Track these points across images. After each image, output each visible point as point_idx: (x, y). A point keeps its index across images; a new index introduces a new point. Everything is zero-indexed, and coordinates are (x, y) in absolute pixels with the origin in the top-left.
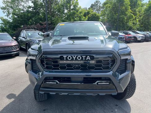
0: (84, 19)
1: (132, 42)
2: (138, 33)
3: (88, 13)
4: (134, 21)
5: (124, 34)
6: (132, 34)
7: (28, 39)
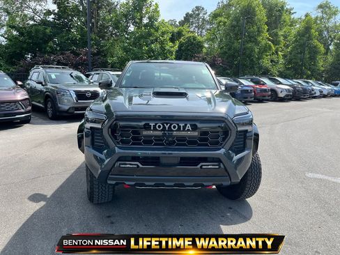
0: (172, 47)
1: (268, 100)
2: (280, 83)
3: (180, 34)
4: (274, 57)
5: (252, 84)
6: (269, 84)
7: (49, 86)
